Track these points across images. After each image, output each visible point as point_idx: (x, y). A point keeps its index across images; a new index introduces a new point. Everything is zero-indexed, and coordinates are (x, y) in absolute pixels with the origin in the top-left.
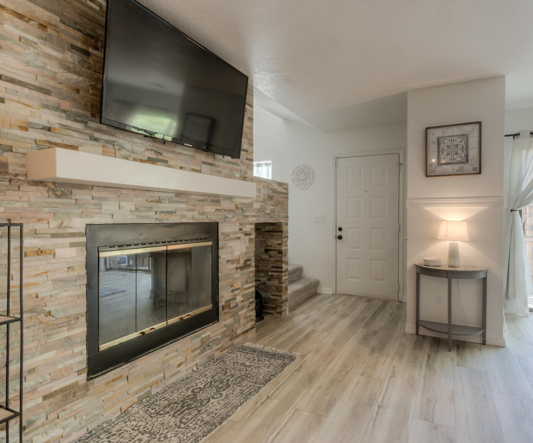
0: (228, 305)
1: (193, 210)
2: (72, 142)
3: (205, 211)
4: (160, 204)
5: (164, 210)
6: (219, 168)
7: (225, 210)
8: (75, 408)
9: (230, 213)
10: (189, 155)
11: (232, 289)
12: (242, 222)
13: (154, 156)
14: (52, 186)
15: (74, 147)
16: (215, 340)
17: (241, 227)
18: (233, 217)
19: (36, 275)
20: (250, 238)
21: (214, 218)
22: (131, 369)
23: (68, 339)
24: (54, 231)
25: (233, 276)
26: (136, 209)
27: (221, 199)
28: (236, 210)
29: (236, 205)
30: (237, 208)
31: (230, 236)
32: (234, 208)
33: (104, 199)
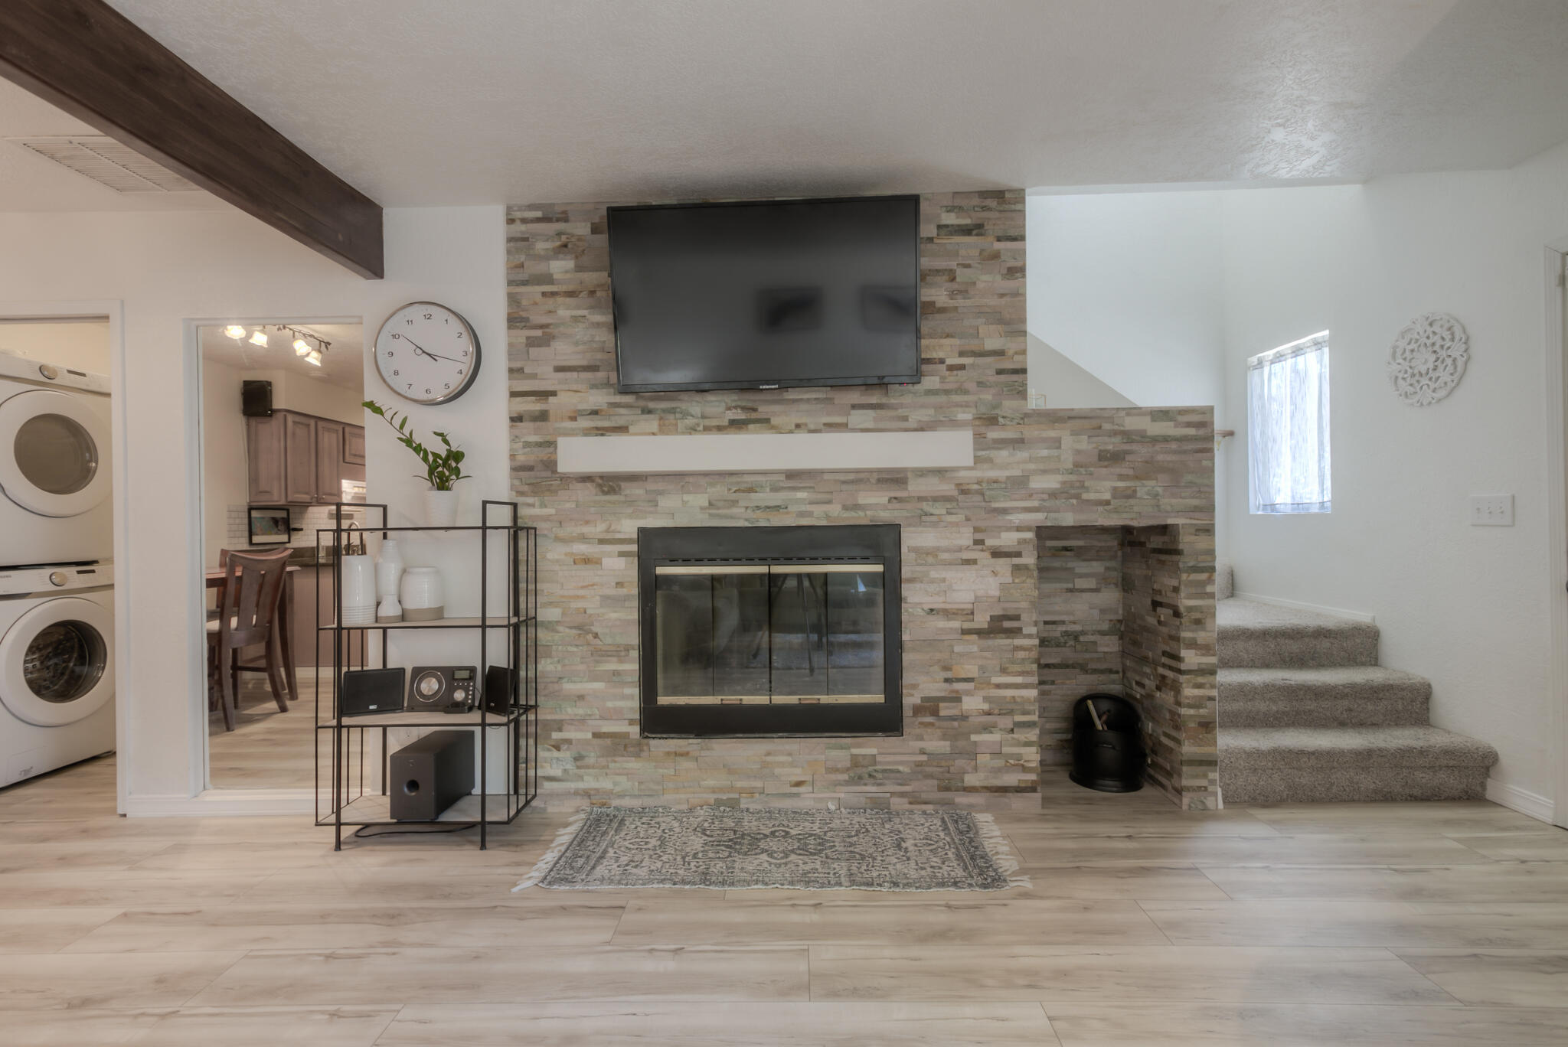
0: (930, 707)
1: (829, 502)
2: (620, 422)
3: (861, 501)
4: (753, 495)
5: (762, 504)
6: (900, 410)
7: (921, 499)
9: (937, 504)
10: (816, 399)
11: (946, 677)
12: (979, 524)
13: (740, 415)
14: (600, 481)
15: (622, 429)
16: (892, 771)
17: (979, 536)
18: (949, 513)
19: (583, 587)
20: (1013, 563)
21: (885, 516)
22: (702, 749)
23: (616, 673)
24: (601, 536)
25: (952, 646)
26: (710, 504)
27: (909, 475)
28: (961, 498)
29: (958, 485)
30: (964, 492)
31: (937, 556)
32: (955, 493)
33: (661, 493)
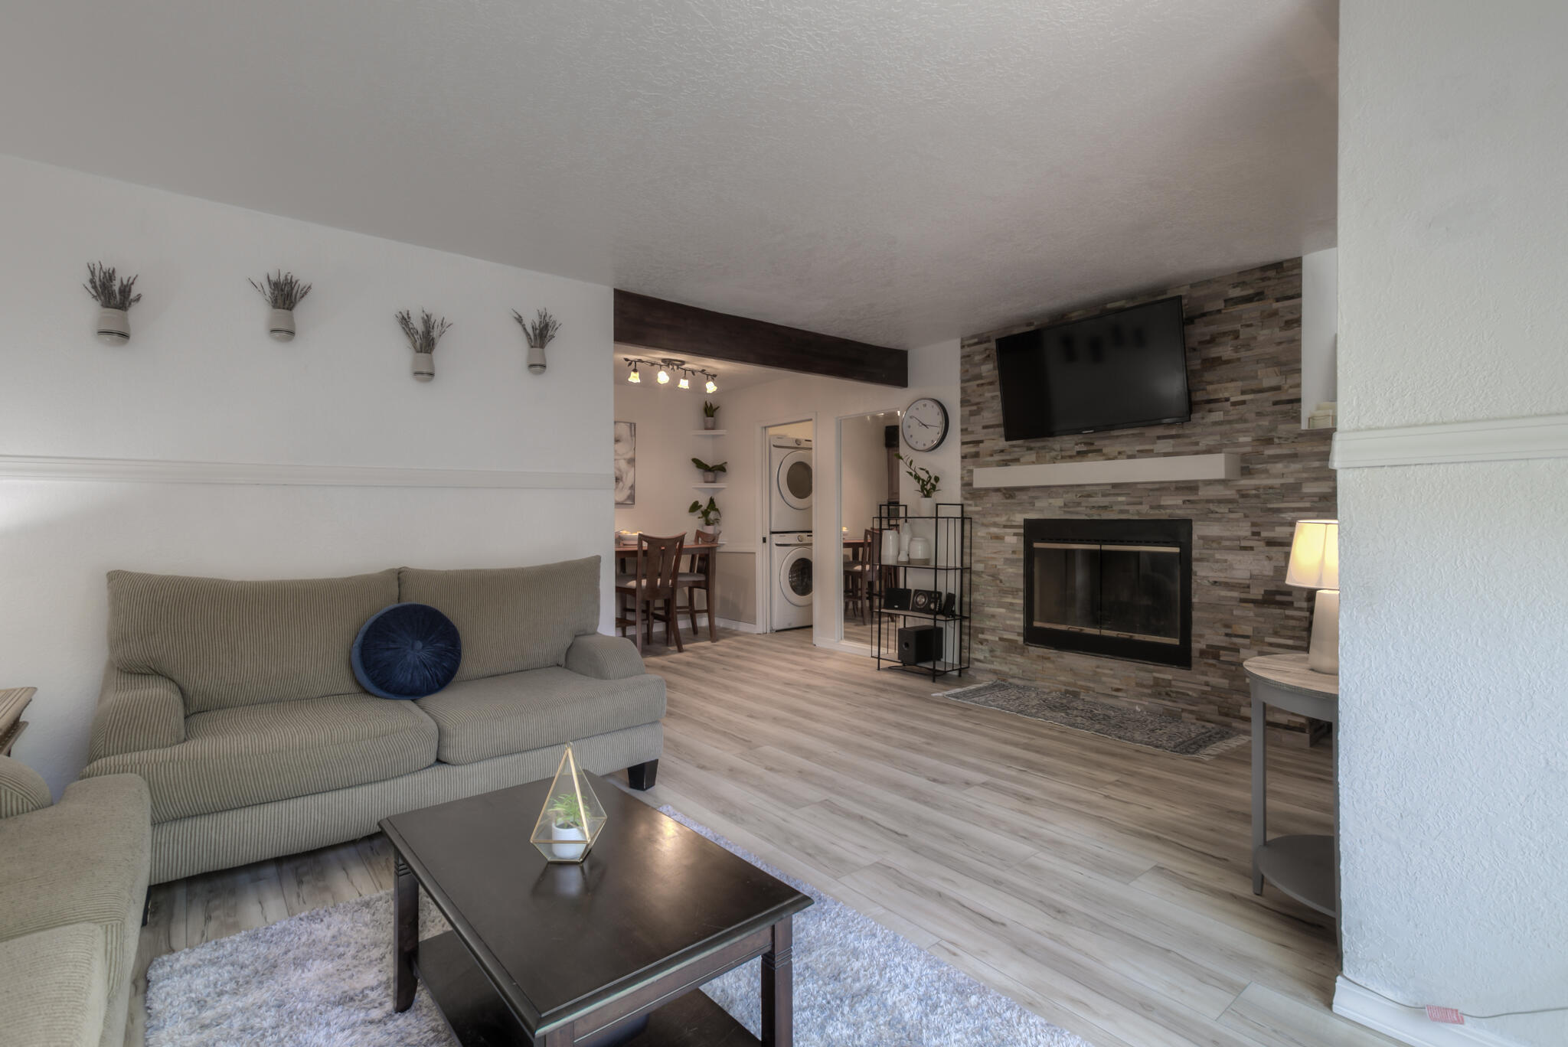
0: (1212, 652)
1: (1141, 503)
2: (1015, 456)
3: (1162, 503)
4: (1090, 499)
5: (1096, 505)
6: (1194, 438)
7: (1208, 501)
8: (1016, 660)
9: (1222, 505)
10: (1132, 434)
11: (1227, 632)
12: (1256, 520)
13: (1083, 448)
14: (1004, 491)
15: (1016, 461)
16: (1183, 694)
17: (1256, 529)
18: (1230, 511)
19: (995, 553)
20: (1285, 551)
21: (1180, 513)
22: (1058, 657)
23: (1012, 604)
24: (1004, 523)
25: (1232, 610)
26: (1065, 504)
27: (1200, 484)
28: (1240, 500)
29: (1238, 491)
30: (1243, 496)
31: (1221, 543)
32: (1237, 497)
33: (1037, 498)
